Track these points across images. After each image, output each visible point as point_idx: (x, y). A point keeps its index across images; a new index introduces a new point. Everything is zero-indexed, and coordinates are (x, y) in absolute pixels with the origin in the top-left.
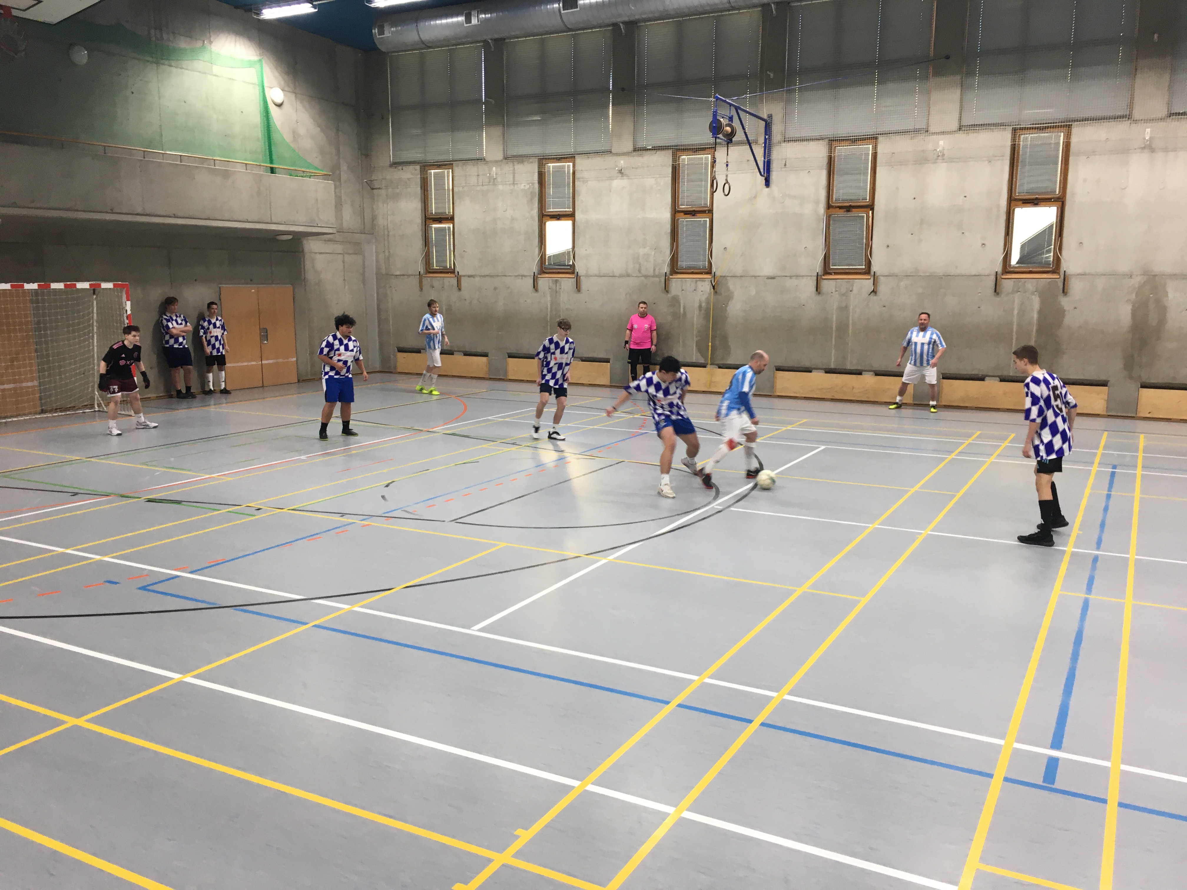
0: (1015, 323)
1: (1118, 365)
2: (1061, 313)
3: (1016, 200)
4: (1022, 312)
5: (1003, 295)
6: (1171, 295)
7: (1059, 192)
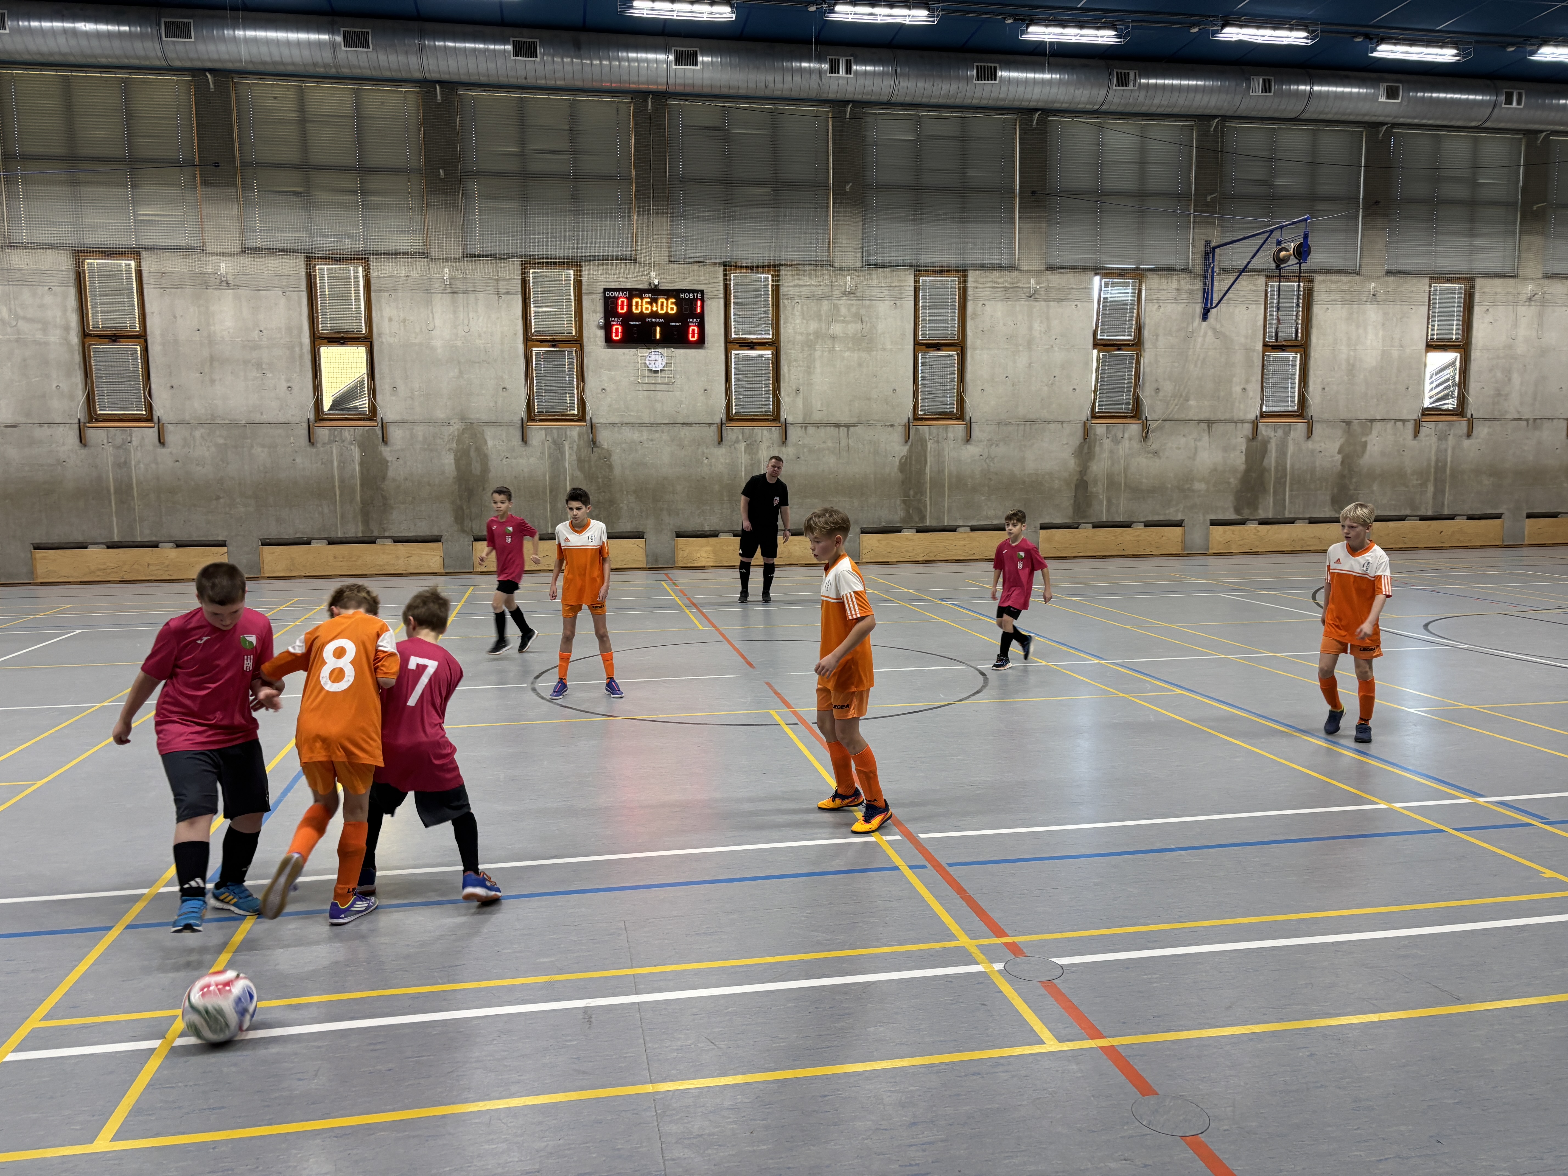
0: (337, 478)
1: (449, 518)
2: (384, 463)
3: (320, 338)
4: (343, 464)
5: (319, 445)
6: (490, 443)
7: (366, 331)
